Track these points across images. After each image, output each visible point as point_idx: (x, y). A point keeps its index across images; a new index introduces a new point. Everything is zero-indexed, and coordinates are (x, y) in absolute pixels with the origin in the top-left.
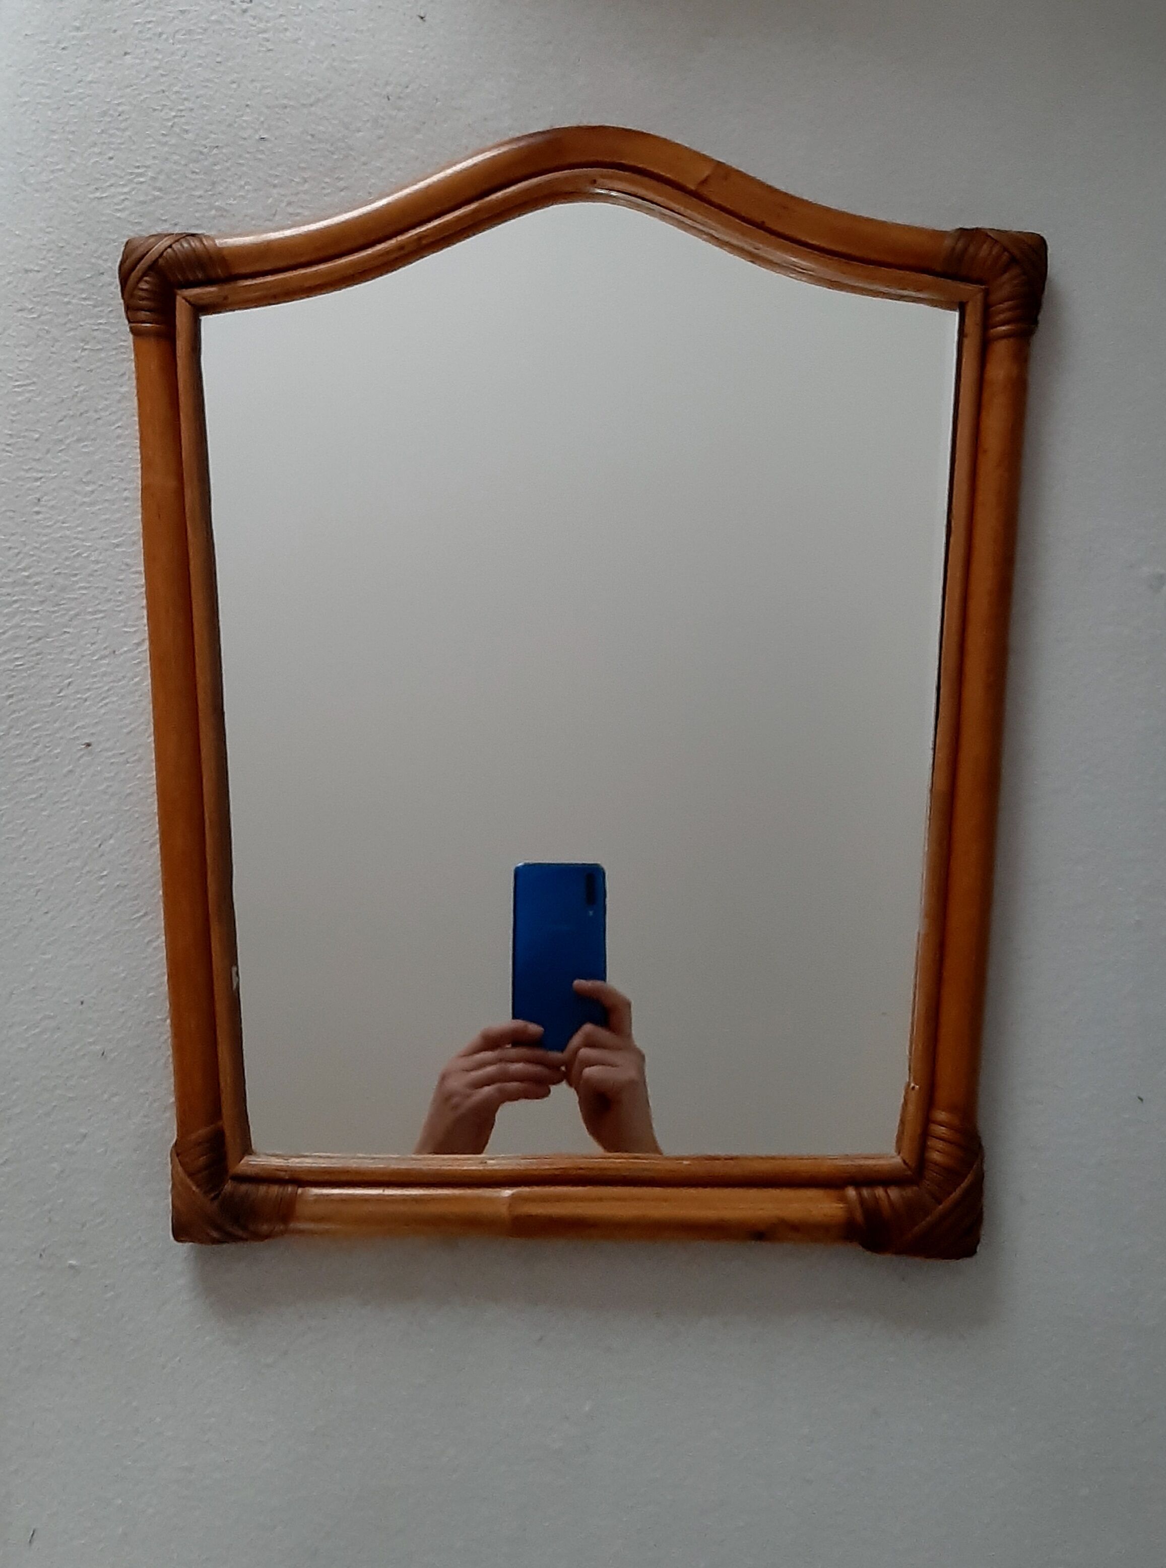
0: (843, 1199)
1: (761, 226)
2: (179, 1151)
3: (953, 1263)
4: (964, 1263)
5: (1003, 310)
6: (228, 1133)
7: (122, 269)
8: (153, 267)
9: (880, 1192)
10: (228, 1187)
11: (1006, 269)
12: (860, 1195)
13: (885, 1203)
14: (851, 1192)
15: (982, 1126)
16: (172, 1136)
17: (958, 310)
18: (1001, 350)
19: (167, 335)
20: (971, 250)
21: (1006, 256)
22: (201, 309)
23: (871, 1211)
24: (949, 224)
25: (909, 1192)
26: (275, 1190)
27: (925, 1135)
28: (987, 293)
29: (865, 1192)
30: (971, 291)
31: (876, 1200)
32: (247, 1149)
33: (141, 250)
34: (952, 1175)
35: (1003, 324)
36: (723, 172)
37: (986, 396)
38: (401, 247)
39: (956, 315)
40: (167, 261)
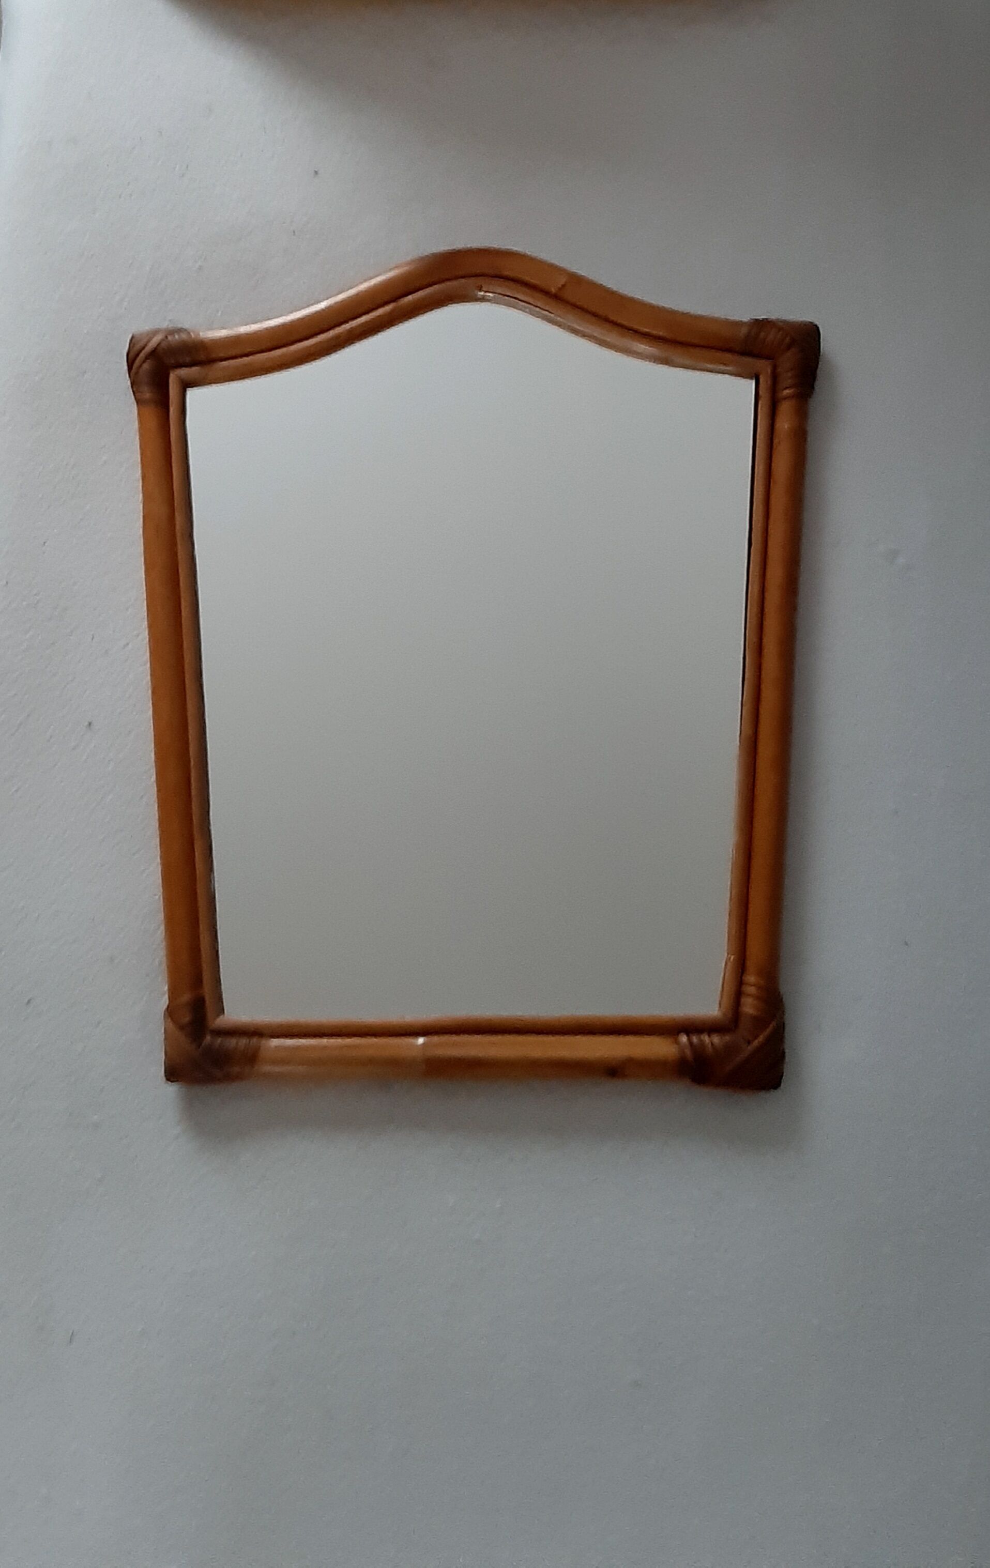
0: (677, 1042)
1: (607, 320)
2: (170, 1012)
3: (763, 1095)
4: (773, 1095)
5: (787, 378)
6: (207, 998)
7: (130, 356)
8: (154, 353)
9: (706, 1038)
10: (208, 1038)
11: (789, 347)
12: (689, 1039)
13: (710, 1049)
14: (684, 1039)
15: (784, 989)
16: (164, 1001)
17: (754, 379)
18: (786, 410)
19: (163, 403)
20: (762, 335)
21: (788, 340)
22: (186, 385)
23: (699, 1053)
24: (745, 316)
25: (727, 1038)
26: (243, 1042)
27: (738, 995)
28: (775, 368)
29: (695, 1039)
30: (764, 367)
31: (702, 1042)
32: (222, 1011)
33: (141, 344)
34: (759, 1023)
35: (786, 388)
36: (576, 280)
37: (776, 441)
38: (337, 337)
39: (753, 382)
40: (163, 349)
